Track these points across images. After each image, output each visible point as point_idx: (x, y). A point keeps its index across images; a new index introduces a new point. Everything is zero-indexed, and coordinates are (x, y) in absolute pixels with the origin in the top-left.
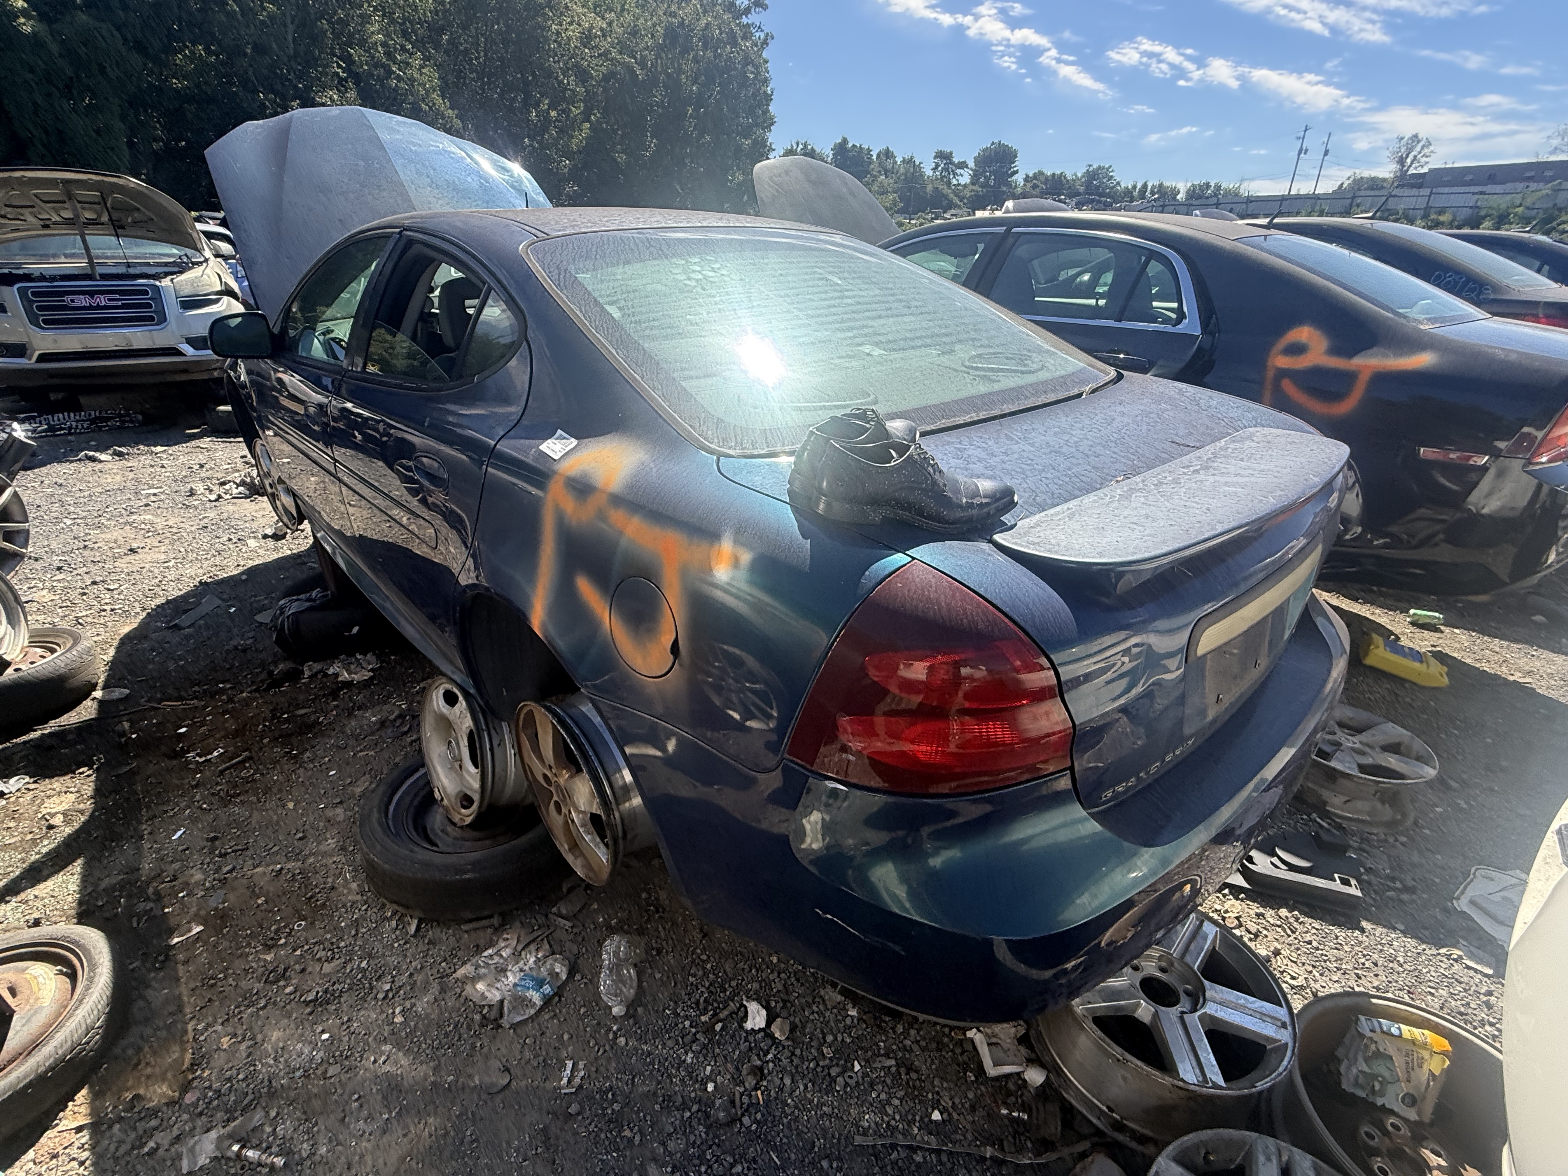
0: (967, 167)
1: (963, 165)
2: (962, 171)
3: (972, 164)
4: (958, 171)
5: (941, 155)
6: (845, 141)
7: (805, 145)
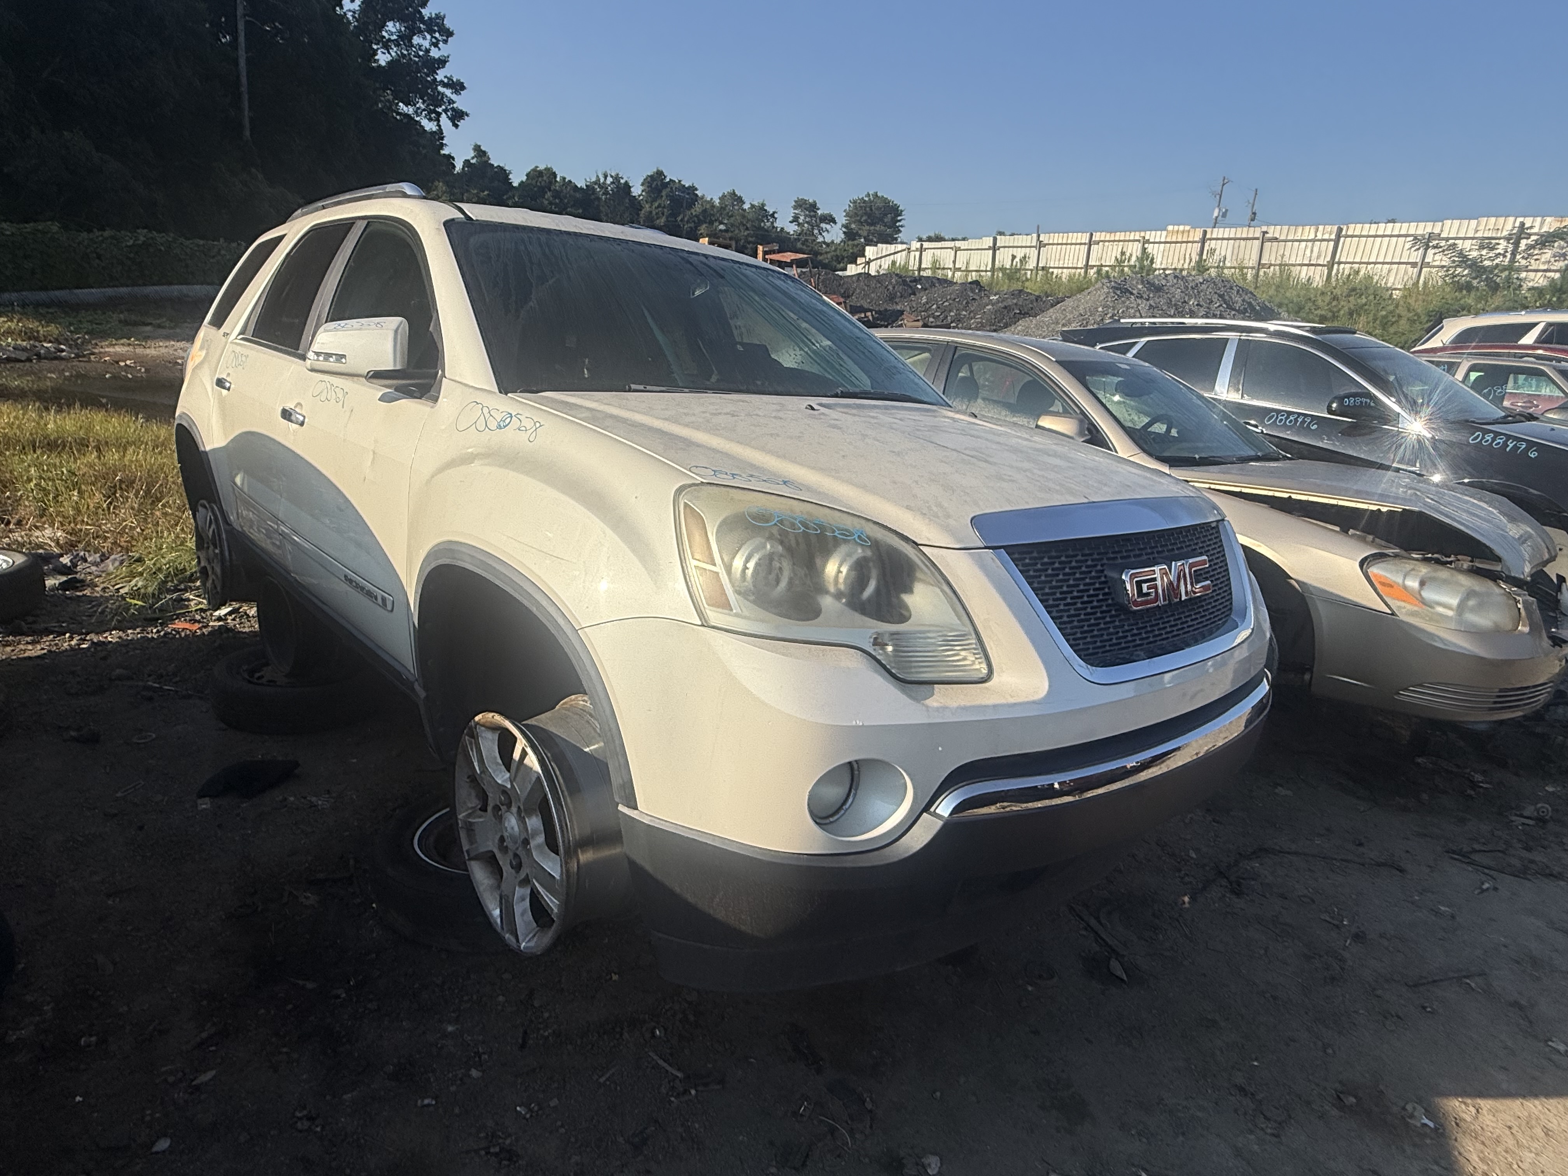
0: (835, 222)
1: (831, 220)
2: (828, 227)
3: (841, 219)
4: (823, 225)
5: (800, 204)
6: (660, 173)
7: (617, 179)
